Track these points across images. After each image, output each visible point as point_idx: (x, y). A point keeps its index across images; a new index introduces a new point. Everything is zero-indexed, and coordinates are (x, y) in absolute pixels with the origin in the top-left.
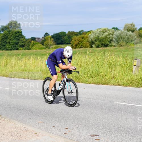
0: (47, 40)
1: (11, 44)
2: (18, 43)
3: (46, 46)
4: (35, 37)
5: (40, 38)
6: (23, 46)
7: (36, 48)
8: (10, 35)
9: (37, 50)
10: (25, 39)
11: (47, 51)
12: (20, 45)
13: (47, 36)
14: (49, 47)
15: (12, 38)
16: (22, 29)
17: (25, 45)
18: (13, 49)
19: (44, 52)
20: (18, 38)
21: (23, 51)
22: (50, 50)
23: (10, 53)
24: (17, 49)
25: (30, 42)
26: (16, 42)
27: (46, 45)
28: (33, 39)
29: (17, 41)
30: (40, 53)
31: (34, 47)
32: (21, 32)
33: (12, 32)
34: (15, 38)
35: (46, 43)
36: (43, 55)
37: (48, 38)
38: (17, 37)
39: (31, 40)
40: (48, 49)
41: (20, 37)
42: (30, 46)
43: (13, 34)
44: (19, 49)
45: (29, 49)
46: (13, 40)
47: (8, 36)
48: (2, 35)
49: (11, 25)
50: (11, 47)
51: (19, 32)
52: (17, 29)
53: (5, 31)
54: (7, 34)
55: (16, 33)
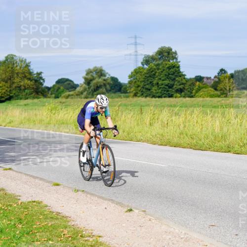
0: (222, 82)
1: (160, 88)
2: (173, 85)
3: (222, 92)
4: (202, 76)
5: (210, 78)
6: (180, 91)
7: (204, 95)
8: (160, 71)
9: (206, 99)
10: (184, 78)
11: (223, 100)
12: (176, 89)
13: (223, 75)
14: (226, 94)
15: (162, 76)
16: (179, 62)
17: (184, 88)
18: (163, 96)
19: (218, 102)
20: (173, 77)
21: (181, 99)
22: (227, 98)
23: (159, 103)
24: (171, 96)
25: (193, 84)
26: (169, 84)
27: (221, 90)
28: (199, 79)
29: (172, 83)
30: (210, 104)
31: (201, 93)
32: (179, 67)
33: (163, 67)
34: (168, 76)
35: (222, 87)
36: (215, 107)
37: (224, 78)
38: (172, 74)
39: (194, 80)
40: (225, 97)
41: (176, 76)
42: (194, 91)
43: (164, 70)
44: (175, 95)
45: (192, 97)
46: (163, 80)
47: (156, 72)
48: (145, 71)
49: (162, 54)
50: (161, 93)
51: (174, 67)
52: (171, 61)
53: (151, 64)
54: (155, 69)
55: (169, 68)
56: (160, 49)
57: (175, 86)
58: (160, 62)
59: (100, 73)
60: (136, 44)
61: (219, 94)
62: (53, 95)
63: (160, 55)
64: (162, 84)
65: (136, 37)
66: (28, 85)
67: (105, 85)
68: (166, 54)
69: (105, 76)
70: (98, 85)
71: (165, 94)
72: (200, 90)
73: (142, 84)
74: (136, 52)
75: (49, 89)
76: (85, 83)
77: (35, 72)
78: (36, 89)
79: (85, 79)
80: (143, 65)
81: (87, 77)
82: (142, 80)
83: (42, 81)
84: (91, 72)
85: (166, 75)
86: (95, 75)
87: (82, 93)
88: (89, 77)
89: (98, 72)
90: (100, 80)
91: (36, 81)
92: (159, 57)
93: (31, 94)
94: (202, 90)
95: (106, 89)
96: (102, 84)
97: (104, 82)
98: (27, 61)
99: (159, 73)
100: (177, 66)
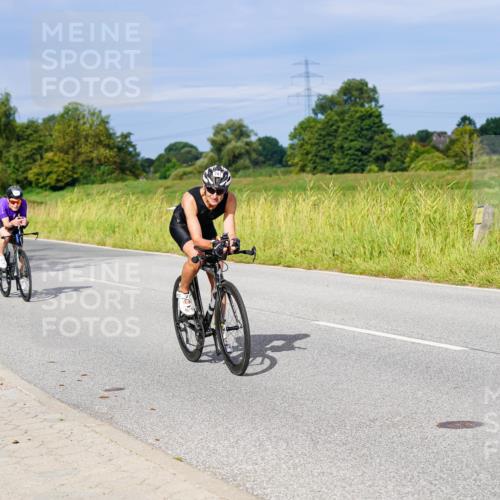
0: (458, 141)
1: (347, 155)
2: (370, 149)
3: (458, 159)
6: (382, 161)
7: (425, 166)
8: (345, 124)
9: (429, 172)
10: (390, 136)
12: (375, 156)
14: (466, 163)
15: (349, 133)
16: (381, 107)
17: (389, 154)
20: (369, 134)
21: (385, 173)
22: (468, 171)
25: (407, 147)
26: (362, 147)
27: (456, 156)
28: (425, 136)
29: (367, 145)
31: (419, 163)
32: (379, 116)
33: (351, 116)
34: (359, 133)
35: (457, 150)
38: (367, 129)
40: (463, 168)
41: (375, 132)
42: (408, 160)
43: (352, 122)
45: (405, 170)
46: (352, 141)
47: (338, 127)
48: (319, 126)
49: (350, 93)
50: (348, 163)
51: (370, 116)
52: (367, 105)
53: (329, 112)
54: (336, 121)
55: (362, 118)
56: (346, 83)
57: (373, 151)
58: (347, 107)
59: (240, 131)
60: (307, 75)
61: (454, 163)
62: (158, 175)
63: (345, 94)
64: (350, 149)
65: (307, 64)
66: (105, 157)
67: (248, 153)
68: (357, 93)
69: (248, 136)
70: (237, 152)
71: (355, 165)
72: (418, 157)
73: (314, 148)
74: (309, 89)
75: (150, 162)
76: (212, 151)
77: (118, 134)
78: (120, 164)
79: (213, 142)
80: (316, 114)
81: (215, 138)
82: (314, 141)
83: (131, 149)
84: (222, 130)
85: (356, 131)
86: (230, 136)
88: (219, 138)
89: (235, 130)
90: (239, 144)
91: (120, 149)
92: (345, 98)
93: (112, 173)
94: (422, 156)
95: (250, 159)
96: (243, 151)
97: (247, 147)
98: (104, 114)
99: (344, 128)
100: (377, 113)
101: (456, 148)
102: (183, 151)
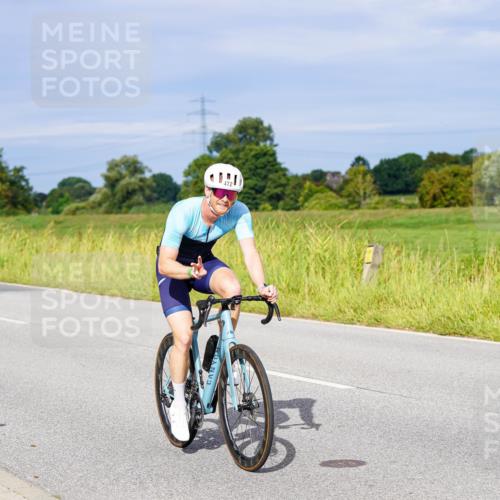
0: (352, 181)
2: (264, 188)
3: (351, 198)
6: (275, 199)
7: (318, 206)
10: (285, 175)
12: (269, 195)
14: (359, 203)
16: (276, 146)
17: (283, 193)
20: (264, 172)
21: (278, 212)
22: (360, 211)
25: (300, 186)
26: (256, 185)
27: (350, 195)
29: (262, 184)
31: (313, 202)
32: (274, 154)
33: (246, 155)
34: (254, 172)
35: (351, 190)
38: (262, 168)
39: (303, 179)
40: (356, 208)
41: (269, 171)
42: (301, 199)
43: (247, 160)
45: (297, 209)
49: (245, 131)
51: (265, 154)
52: (262, 144)
53: (224, 149)
54: (231, 159)
55: (257, 157)
57: (267, 190)
58: (241, 145)
59: (134, 167)
60: (203, 113)
61: (346, 203)
62: (50, 210)
63: (240, 132)
65: (203, 101)
67: (142, 189)
68: (253, 131)
69: (142, 172)
70: (130, 188)
72: (311, 196)
74: (204, 127)
75: (42, 197)
76: (106, 186)
79: (107, 178)
80: (211, 152)
81: (109, 174)
83: (24, 183)
84: (117, 165)
85: (250, 170)
86: (124, 172)
87: (100, 204)
88: (113, 174)
89: (129, 166)
90: (133, 180)
91: (13, 183)
92: (240, 136)
94: (316, 196)
95: (144, 195)
96: (137, 187)
97: (141, 184)
100: (271, 152)
101: (350, 188)
102: (77, 186)
